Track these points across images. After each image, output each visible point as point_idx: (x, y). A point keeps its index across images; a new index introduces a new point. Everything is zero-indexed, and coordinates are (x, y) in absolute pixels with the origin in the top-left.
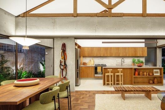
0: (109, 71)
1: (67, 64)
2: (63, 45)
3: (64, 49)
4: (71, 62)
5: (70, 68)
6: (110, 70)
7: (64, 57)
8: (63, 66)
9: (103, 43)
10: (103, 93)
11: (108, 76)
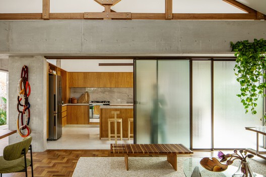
0: (114, 114)
1: (30, 103)
2: (23, 69)
3: (25, 75)
4: (38, 100)
5: (37, 110)
6: (116, 113)
7: (26, 91)
8: (22, 106)
9: (100, 65)
10: (94, 156)
11: (112, 124)
